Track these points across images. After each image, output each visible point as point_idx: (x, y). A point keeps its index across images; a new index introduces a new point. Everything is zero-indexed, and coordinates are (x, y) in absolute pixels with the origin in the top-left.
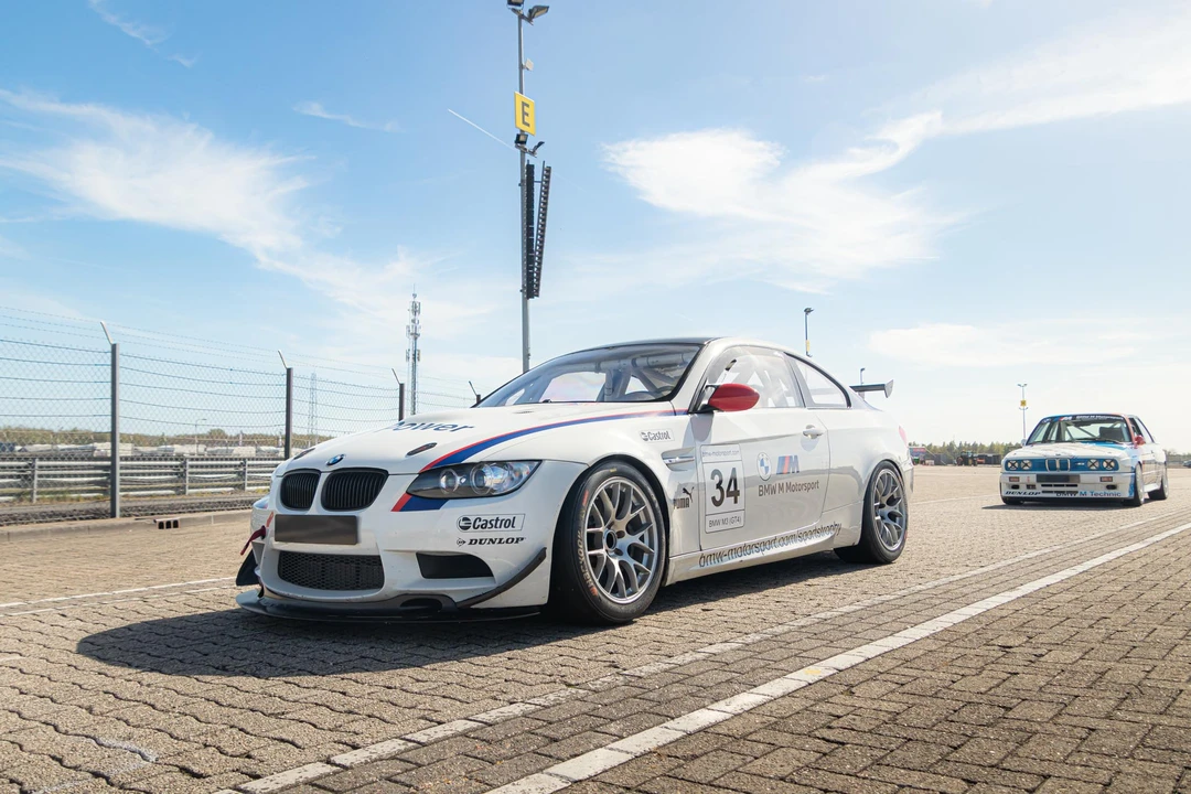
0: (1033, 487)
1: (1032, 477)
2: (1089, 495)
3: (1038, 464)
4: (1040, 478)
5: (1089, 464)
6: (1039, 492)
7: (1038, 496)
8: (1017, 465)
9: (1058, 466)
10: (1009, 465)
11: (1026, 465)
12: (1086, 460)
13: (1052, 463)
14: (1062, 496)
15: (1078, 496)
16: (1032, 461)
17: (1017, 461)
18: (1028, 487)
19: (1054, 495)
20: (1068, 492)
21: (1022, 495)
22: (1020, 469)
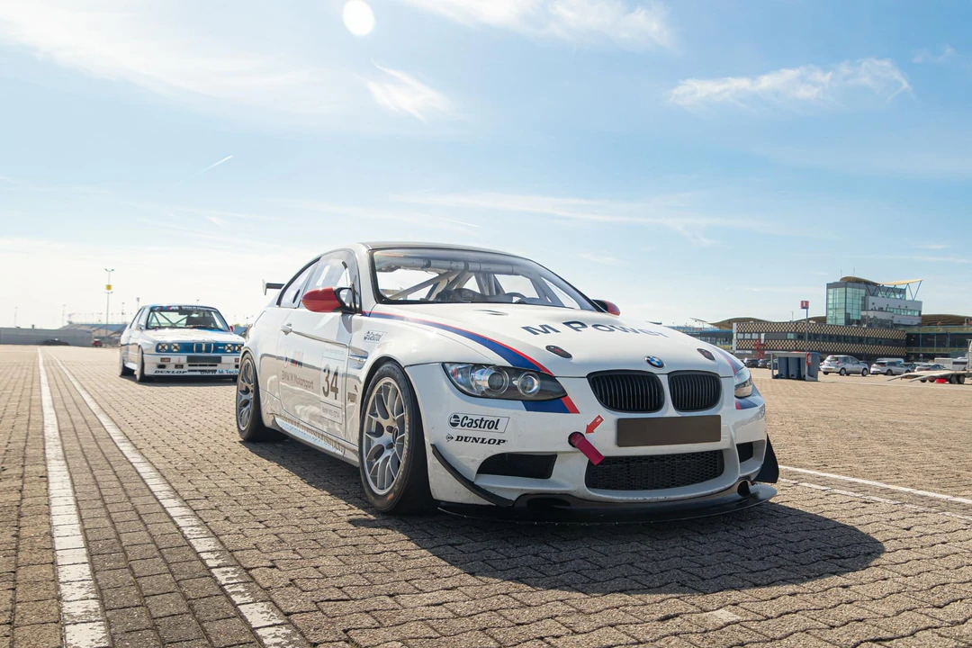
0: (182, 366)
1: (183, 358)
2: (225, 373)
3: (186, 347)
4: (190, 359)
5: (226, 348)
6: (187, 371)
7: (185, 374)
8: (166, 348)
9: (204, 349)
10: (160, 347)
11: (175, 347)
12: (225, 345)
13: (199, 346)
14: (205, 374)
15: (217, 373)
16: (180, 344)
17: (167, 344)
18: (177, 366)
19: (199, 373)
20: (209, 371)
21: (171, 374)
22: (170, 351)
